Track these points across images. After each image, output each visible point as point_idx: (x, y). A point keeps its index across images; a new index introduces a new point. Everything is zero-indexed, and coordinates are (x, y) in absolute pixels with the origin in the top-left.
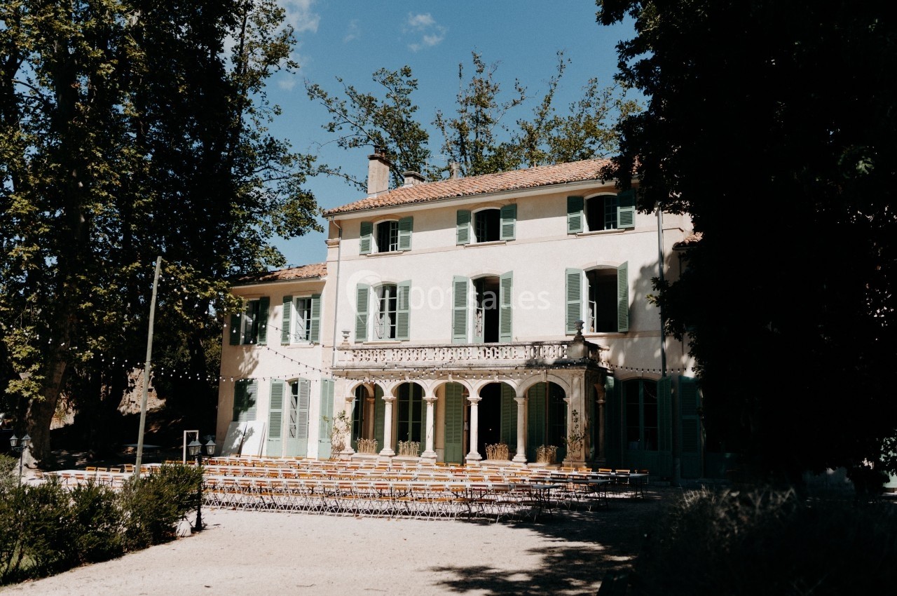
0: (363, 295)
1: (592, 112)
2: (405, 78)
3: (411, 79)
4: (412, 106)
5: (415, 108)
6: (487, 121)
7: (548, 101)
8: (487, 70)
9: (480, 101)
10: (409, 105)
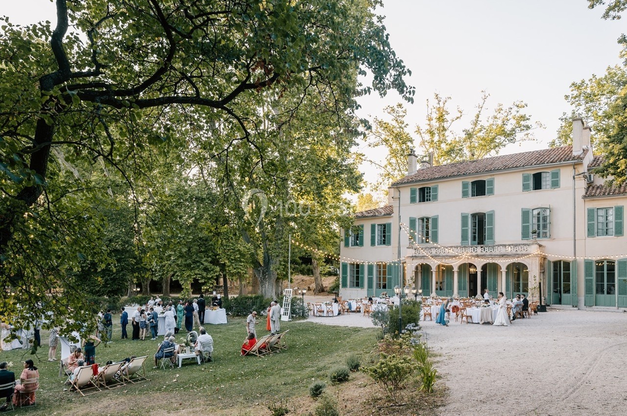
0: (412, 222)
1: (500, 122)
2: (400, 109)
3: (403, 109)
4: (405, 124)
5: (407, 125)
6: (444, 129)
7: (478, 116)
8: (441, 103)
9: (441, 119)
10: (403, 123)
